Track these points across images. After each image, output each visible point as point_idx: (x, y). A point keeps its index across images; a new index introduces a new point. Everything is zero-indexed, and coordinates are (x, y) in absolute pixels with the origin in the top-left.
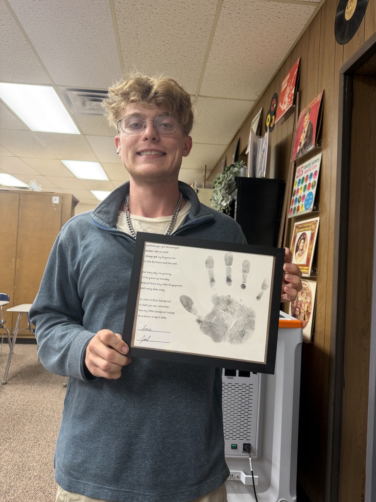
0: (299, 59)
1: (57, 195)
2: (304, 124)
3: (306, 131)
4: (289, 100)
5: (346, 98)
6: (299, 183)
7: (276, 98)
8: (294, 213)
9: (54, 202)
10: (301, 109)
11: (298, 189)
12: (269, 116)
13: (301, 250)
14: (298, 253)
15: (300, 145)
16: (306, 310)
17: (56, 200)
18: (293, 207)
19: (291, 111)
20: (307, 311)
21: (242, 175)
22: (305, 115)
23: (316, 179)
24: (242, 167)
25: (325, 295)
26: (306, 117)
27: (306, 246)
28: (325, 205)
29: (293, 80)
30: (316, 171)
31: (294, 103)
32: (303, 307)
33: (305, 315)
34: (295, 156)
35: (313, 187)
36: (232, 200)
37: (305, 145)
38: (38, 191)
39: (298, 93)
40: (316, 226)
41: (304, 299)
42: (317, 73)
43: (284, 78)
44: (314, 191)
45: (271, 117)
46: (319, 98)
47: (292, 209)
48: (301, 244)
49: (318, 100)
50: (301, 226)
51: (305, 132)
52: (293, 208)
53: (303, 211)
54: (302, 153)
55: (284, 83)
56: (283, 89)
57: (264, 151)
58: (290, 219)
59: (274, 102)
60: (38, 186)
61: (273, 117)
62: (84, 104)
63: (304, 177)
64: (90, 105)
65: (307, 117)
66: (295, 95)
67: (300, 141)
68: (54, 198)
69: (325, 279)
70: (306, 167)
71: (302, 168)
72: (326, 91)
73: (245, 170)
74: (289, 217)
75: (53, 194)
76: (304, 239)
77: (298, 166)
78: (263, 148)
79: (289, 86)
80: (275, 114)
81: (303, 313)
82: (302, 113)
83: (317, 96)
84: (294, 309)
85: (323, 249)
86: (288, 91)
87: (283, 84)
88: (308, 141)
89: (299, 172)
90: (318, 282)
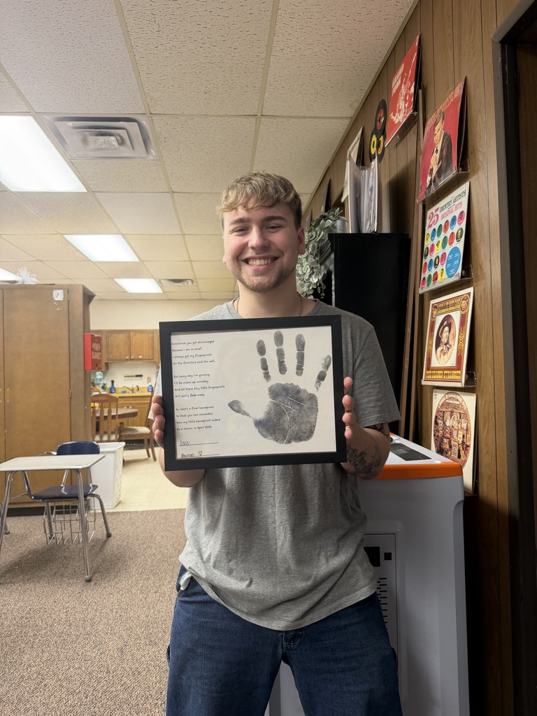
0: (418, 37)
1: (60, 287)
2: (435, 139)
3: (439, 149)
4: (406, 105)
5: (507, 83)
6: (433, 235)
7: (384, 108)
8: (428, 285)
9: (56, 299)
10: (428, 116)
11: (433, 246)
12: (374, 138)
13: (446, 344)
14: (440, 349)
15: (431, 174)
16: (460, 442)
17: (59, 296)
18: (426, 275)
19: (411, 122)
20: (463, 442)
21: (339, 231)
22: (435, 125)
23: (463, 226)
24: (339, 218)
25: (493, 416)
26: (437, 128)
27: (454, 337)
28: (481, 267)
29: (411, 72)
30: (462, 212)
31: (416, 108)
32: (455, 437)
33: (459, 450)
34: (423, 193)
35: (458, 239)
36: (326, 272)
37: (440, 173)
38: (31, 283)
39: (420, 91)
40: (468, 303)
41: (455, 424)
42: (450, 53)
43: (395, 73)
44: (460, 245)
45: (378, 139)
46: (458, 91)
47: (424, 278)
48: (445, 335)
49: (456, 96)
50: (442, 305)
51: (437, 150)
52: (427, 277)
53: (444, 280)
54: (436, 185)
55: (395, 80)
56: (394, 91)
57: (371, 190)
58: (422, 296)
59: (381, 114)
60: (30, 276)
61: (381, 139)
62: (85, 141)
63: (441, 225)
64: (95, 142)
65: (440, 126)
66: (416, 94)
67: (431, 167)
68: (55, 292)
69: (491, 389)
70: (443, 208)
71: (436, 210)
72: (469, 80)
73: (344, 222)
74: (421, 291)
75: (53, 286)
76: (450, 325)
77: (429, 209)
78: (370, 186)
79: (405, 83)
80: (383, 133)
81: (455, 446)
82: (430, 122)
83: (454, 89)
84: (439, 440)
85: (483, 341)
86: (403, 91)
87: (393, 84)
88: (444, 165)
89: (431, 218)
90: (479, 395)
